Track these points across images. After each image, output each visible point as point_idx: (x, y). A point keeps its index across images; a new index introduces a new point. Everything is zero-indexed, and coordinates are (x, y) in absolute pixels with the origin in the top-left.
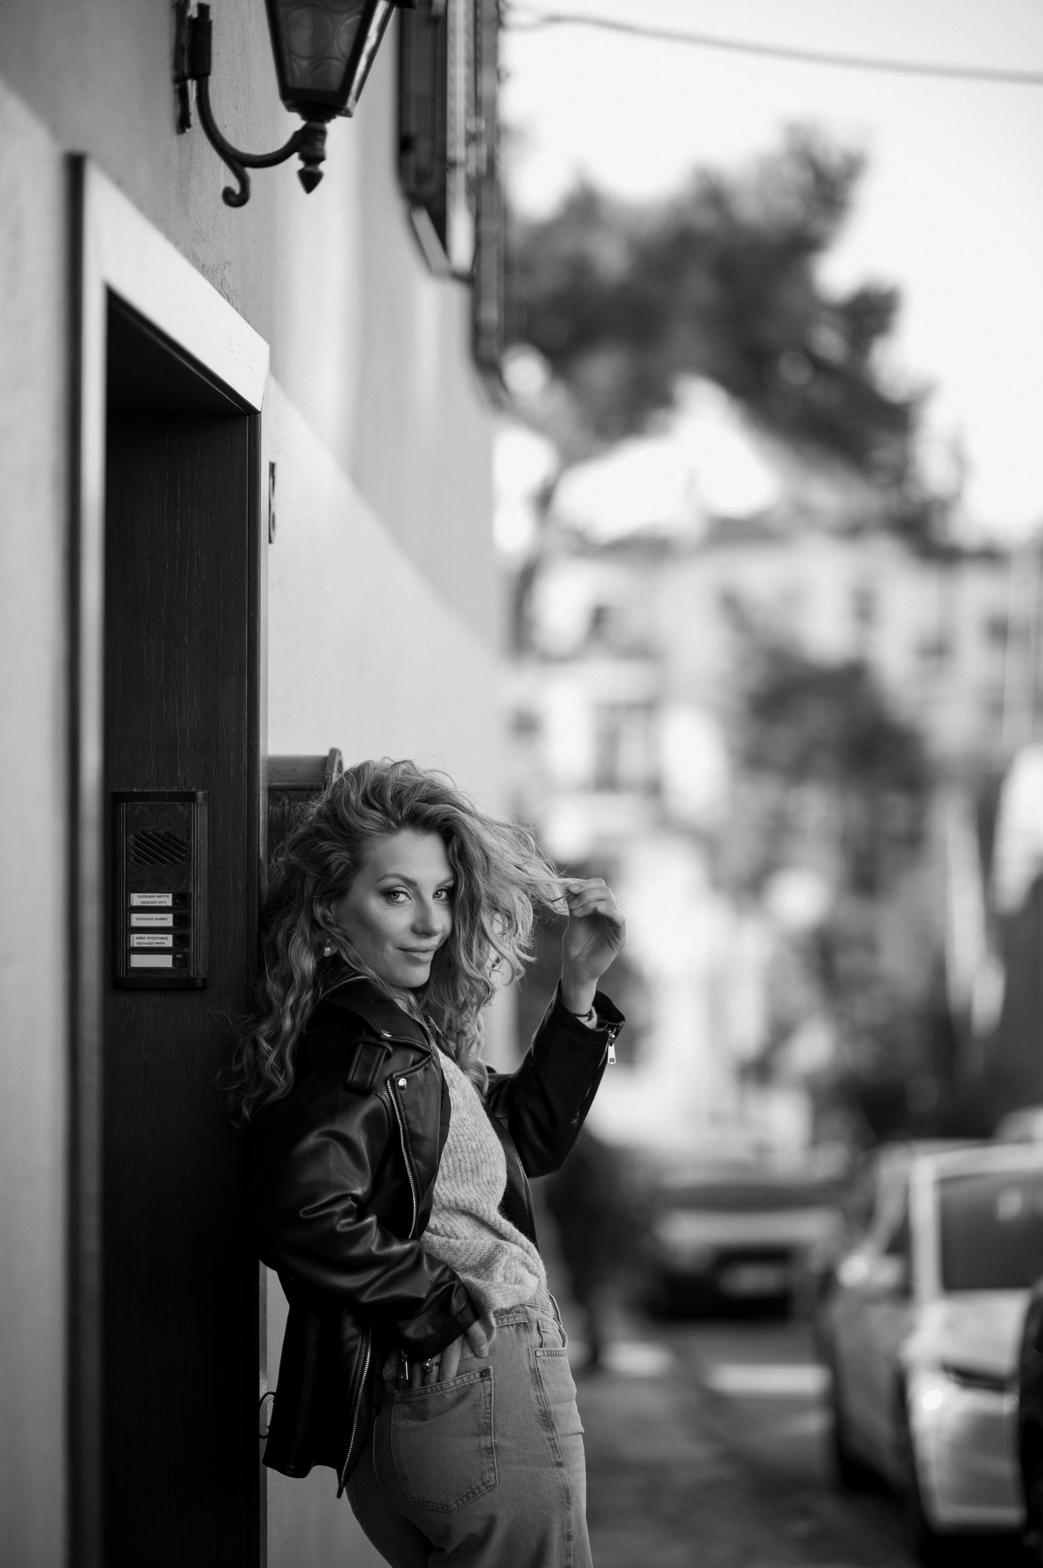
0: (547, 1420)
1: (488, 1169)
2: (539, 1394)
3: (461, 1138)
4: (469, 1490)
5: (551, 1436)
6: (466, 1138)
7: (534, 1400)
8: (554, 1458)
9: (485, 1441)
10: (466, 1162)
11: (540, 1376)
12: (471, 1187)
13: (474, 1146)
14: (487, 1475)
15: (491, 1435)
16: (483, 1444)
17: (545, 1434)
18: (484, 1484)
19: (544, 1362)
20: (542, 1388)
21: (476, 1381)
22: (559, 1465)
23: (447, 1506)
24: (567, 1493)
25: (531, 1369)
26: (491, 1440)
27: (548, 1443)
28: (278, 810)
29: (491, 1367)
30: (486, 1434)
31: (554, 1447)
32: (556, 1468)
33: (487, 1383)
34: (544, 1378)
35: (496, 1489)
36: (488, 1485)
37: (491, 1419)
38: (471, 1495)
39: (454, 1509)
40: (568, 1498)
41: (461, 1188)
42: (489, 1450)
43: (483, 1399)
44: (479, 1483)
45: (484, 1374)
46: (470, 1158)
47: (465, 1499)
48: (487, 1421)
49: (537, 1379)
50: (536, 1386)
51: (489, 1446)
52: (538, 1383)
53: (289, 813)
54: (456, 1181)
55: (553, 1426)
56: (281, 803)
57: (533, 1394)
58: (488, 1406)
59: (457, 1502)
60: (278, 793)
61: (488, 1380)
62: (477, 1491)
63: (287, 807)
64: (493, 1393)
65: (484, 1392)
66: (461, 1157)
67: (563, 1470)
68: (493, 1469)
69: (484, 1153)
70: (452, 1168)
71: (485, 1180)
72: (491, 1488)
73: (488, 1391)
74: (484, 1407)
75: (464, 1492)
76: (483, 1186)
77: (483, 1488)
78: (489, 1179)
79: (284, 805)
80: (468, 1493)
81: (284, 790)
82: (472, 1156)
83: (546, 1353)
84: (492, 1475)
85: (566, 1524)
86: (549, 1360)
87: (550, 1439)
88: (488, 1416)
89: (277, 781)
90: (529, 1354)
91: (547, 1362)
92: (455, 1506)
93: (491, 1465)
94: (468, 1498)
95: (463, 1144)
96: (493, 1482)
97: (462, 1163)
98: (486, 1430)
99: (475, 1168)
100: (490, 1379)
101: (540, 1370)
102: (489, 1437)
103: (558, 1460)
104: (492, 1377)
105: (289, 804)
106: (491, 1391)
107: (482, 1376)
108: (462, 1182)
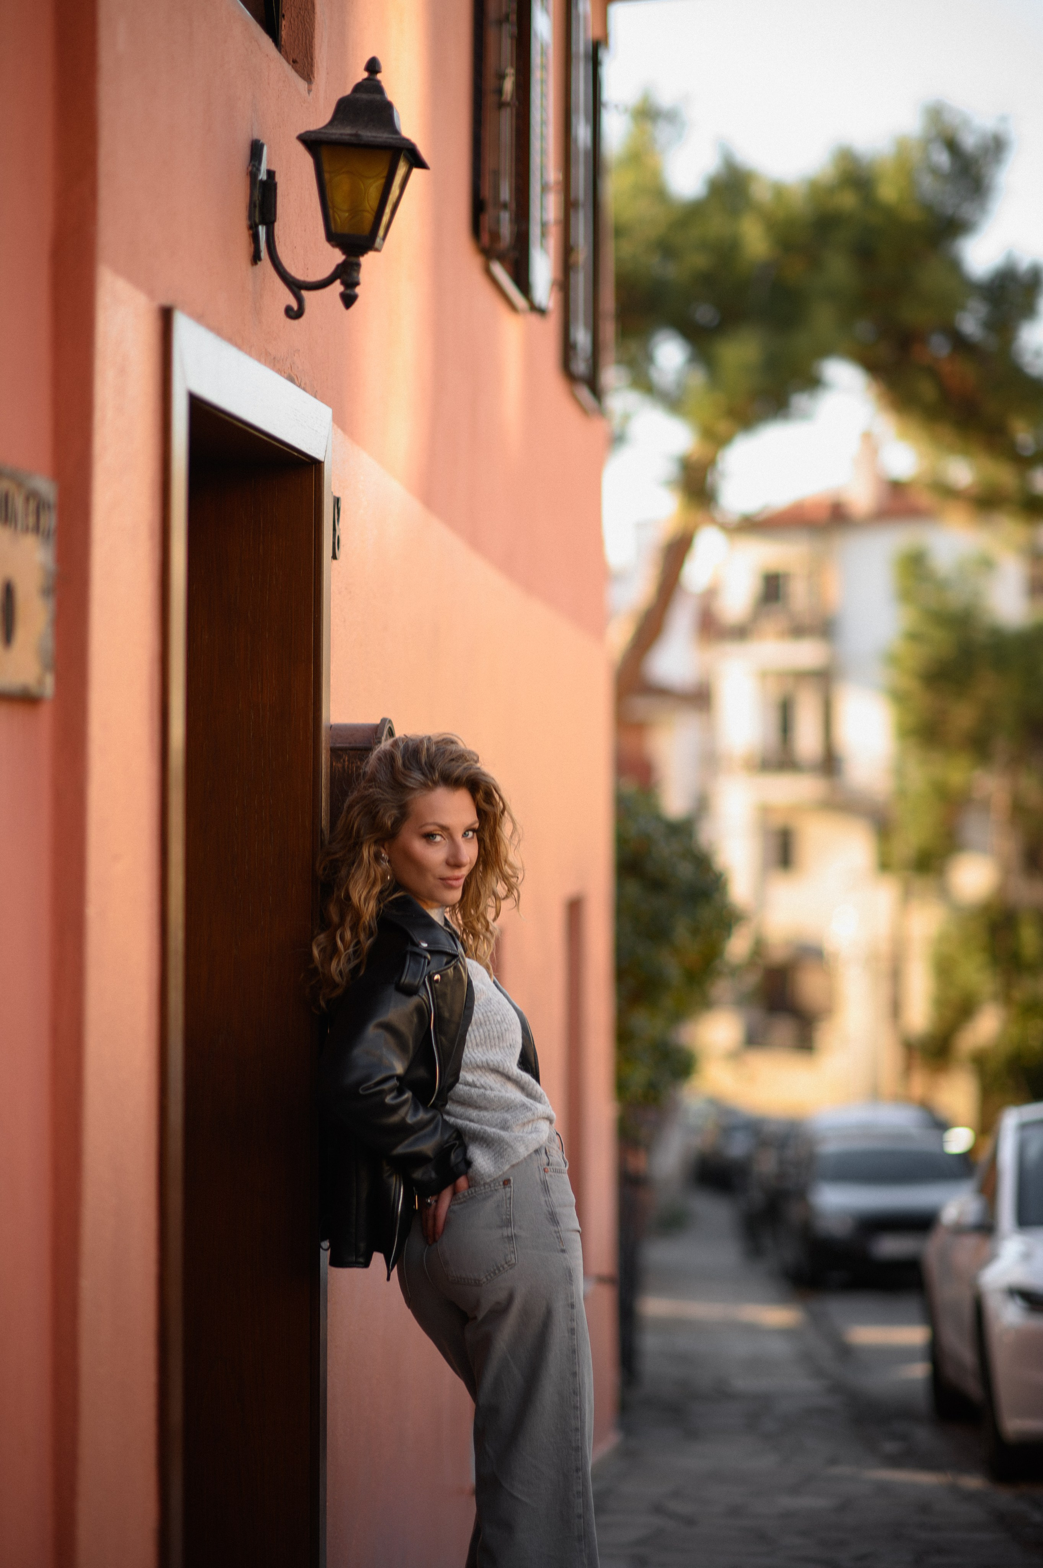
0: (553, 1218)
1: (510, 1035)
2: (547, 1199)
3: (489, 1014)
4: (495, 1268)
5: (556, 1229)
6: (493, 1013)
7: (543, 1203)
8: (559, 1246)
9: (507, 1232)
10: (493, 1032)
11: (548, 1187)
12: (498, 1050)
13: (499, 1019)
14: (509, 1256)
15: (511, 1227)
16: (505, 1234)
17: (552, 1228)
18: (506, 1263)
19: (551, 1176)
20: (549, 1195)
21: (499, 1187)
22: (563, 1251)
23: (479, 1281)
24: (570, 1273)
25: (541, 1180)
26: (511, 1230)
27: (554, 1235)
28: (340, 765)
29: (511, 1178)
30: (507, 1227)
31: (559, 1238)
32: (561, 1253)
33: (508, 1189)
34: (551, 1188)
35: (516, 1266)
36: (510, 1263)
37: (511, 1215)
38: (497, 1272)
39: (484, 1283)
40: (570, 1276)
41: (490, 1051)
42: (510, 1238)
43: (505, 1202)
44: (503, 1263)
45: (506, 1183)
46: (496, 1028)
47: (492, 1275)
48: (508, 1217)
49: (546, 1188)
50: (545, 1193)
51: (510, 1235)
52: (546, 1191)
53: (348, 767)
54: (486, 1046)
55: (558, 1223)
56: (342, 760)
57: (542, 1199)
58: (508, 1206)
59: (486, 1277)
60: (340, 752)
61: (508, 1187)
62: (501, 1269)
63: (347, 763)
64: (512, 1197)
65: (506, 1197)
66: (489, 1027)
67: (566, 1255)
68: (513, 1252)
69: (507, 1024)
70: (483, 1037)
71: (508, 1044)
72: (512, 1266)
73: (508, 1195)
74: (505, 1206)
75: (492, 1270)
76: (506, 1049)
77: (506, 1266)
78: (512, 1044)
79: (344, 761)
80: (495, 1270)
81: (344, 750)
82: (498, 1026)
83: (552, 1170)
84: (513, 1256)
85: (569, 1295)
86: (554, 1176)
87: (555, 1232)
88: (509, 1213)
89: (339, 743)
90: (539, 1170)
91: (553, 1176)
92: (485, 1280)
93: (512, 1249)
94: (495, 1273)
95: (491, 1018)
96: (513, 1261)
97: (491, 1033)
98: (508, 1223)
99: (500, 1035)
100: (511, 1187)
101: (548, 1182)
102: (510, 1228)
103: (562, 1247)
104: (512, 1185)
105: (348, 761)
106: (511, 1195)
107: (504, 1184)
108: (491, 1046)
